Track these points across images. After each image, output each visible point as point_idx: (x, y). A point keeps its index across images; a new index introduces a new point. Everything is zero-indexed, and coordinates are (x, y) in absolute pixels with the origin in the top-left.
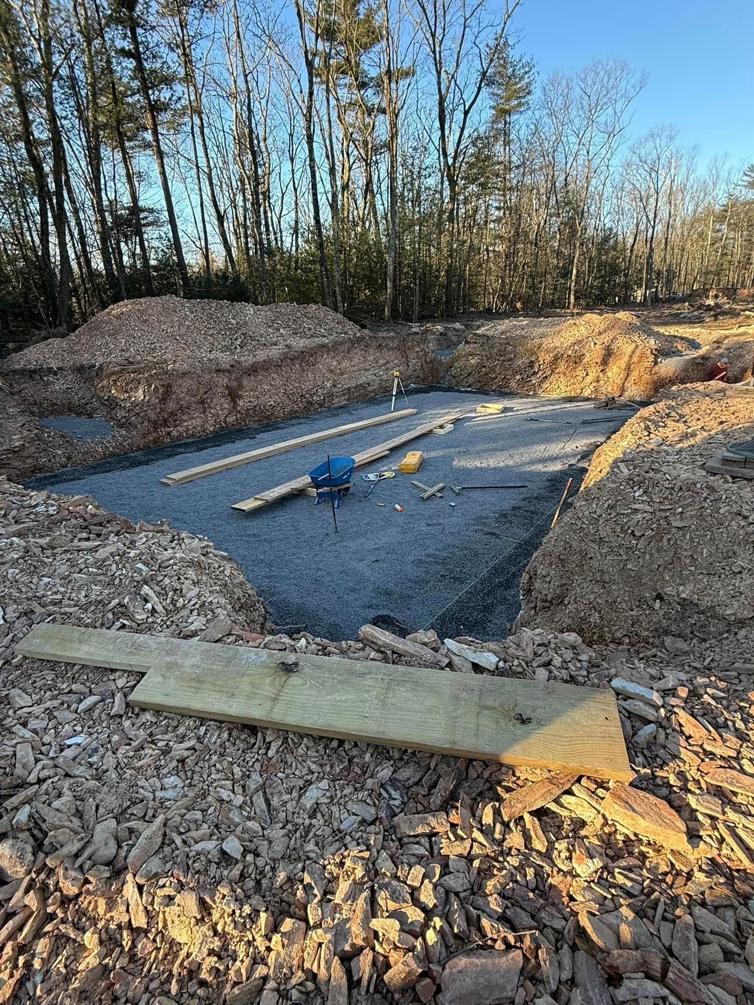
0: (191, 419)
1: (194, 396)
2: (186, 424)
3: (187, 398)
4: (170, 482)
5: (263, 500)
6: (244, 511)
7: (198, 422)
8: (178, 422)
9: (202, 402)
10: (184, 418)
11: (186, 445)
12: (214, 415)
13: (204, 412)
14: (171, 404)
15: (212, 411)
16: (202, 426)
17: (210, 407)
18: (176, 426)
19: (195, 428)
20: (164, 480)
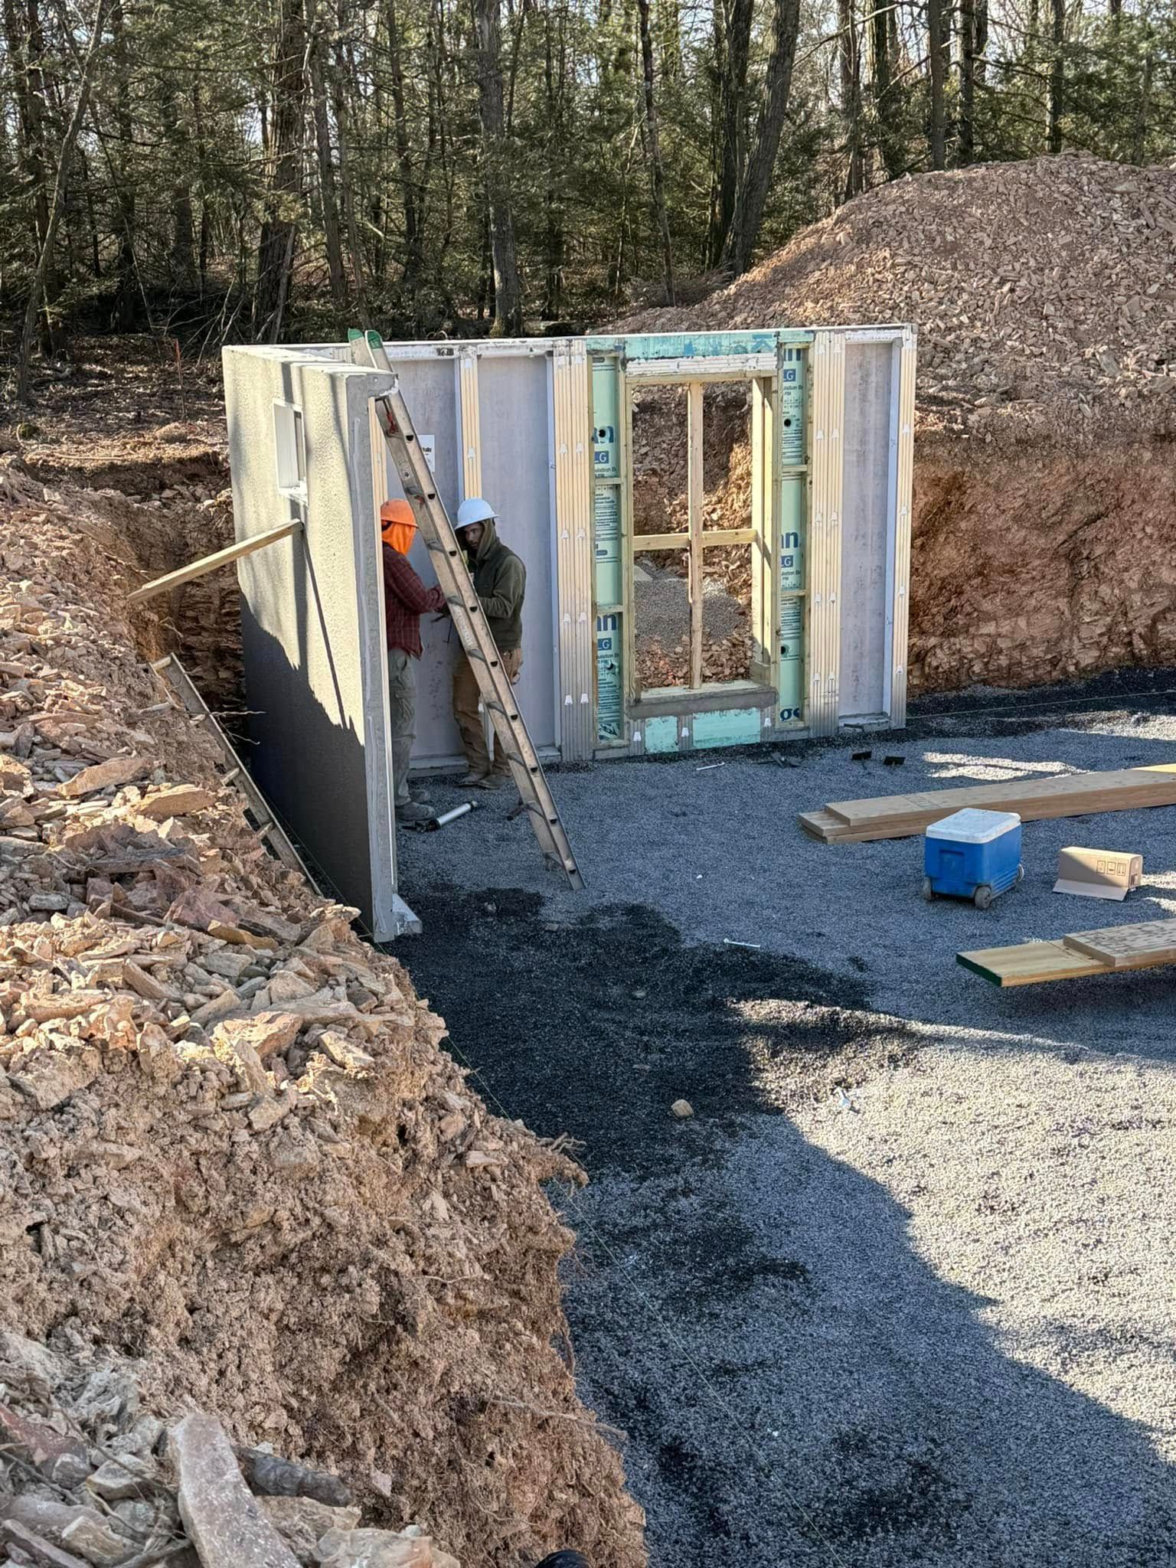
0: (1014, 612)
1: (1044, 528)
2: (989, 628)
3: (1017, 535)
4: (826, 826)
5: (1092, 954)
6: (996, 980)
7: (1044, 625)
8: (961, 620)
9: (1073, 557)
10: (987, 606)
11: (972, 705)
12: (1106, 608)
13: (1072, 593)
14: (949, 552)
15: (1105, 590)
16: (1052, 644)
17: (1097, 574)
18: (948, 634)
19: (1022, 647)
20: (814, 818)
